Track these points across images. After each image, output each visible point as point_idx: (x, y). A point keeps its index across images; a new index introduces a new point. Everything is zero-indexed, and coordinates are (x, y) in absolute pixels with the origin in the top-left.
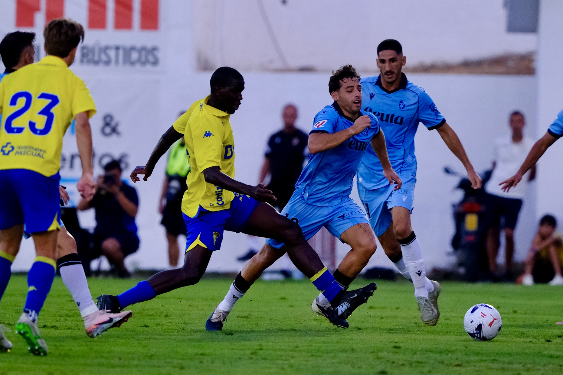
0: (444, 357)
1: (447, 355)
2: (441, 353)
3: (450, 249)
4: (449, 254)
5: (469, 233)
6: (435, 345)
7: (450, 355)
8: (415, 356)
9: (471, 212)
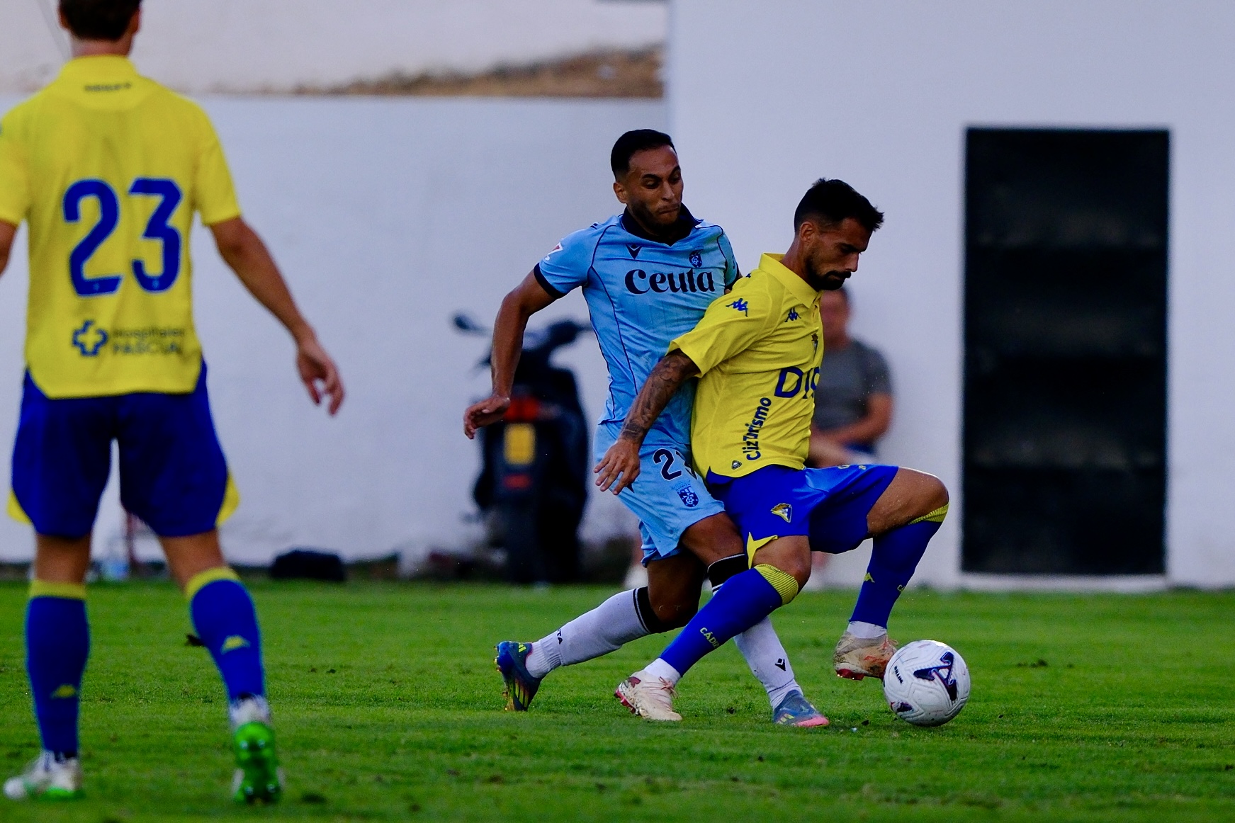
3: (470, 507)
4: (467, 519)
5: (513, 470)
9: (520, 420)
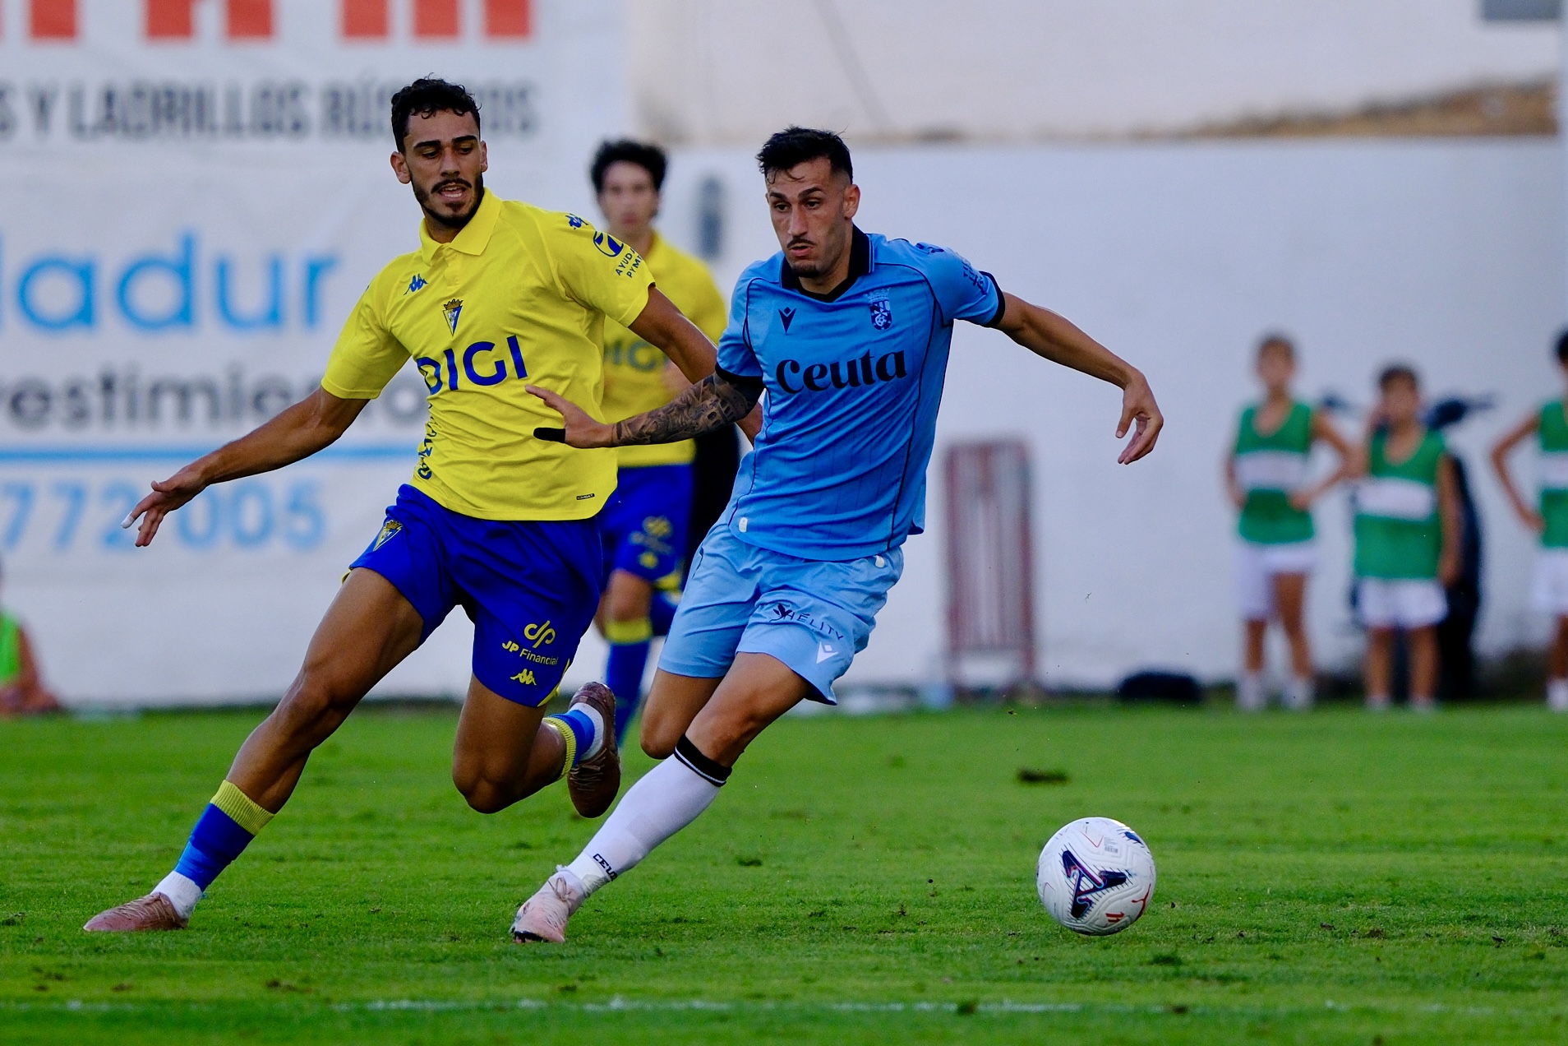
0: (1335, 912)
1: (1345, 906)
2: (1326, 901)
6: (1311, 879)
7: (1351, 907)
8: (1258, 912)
